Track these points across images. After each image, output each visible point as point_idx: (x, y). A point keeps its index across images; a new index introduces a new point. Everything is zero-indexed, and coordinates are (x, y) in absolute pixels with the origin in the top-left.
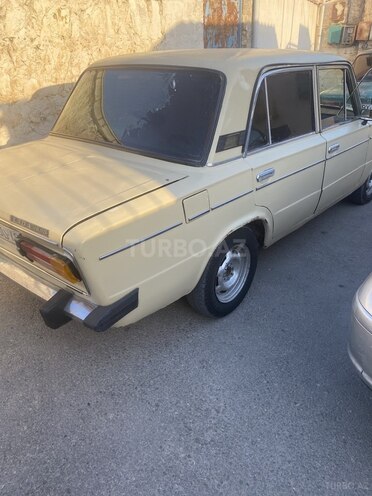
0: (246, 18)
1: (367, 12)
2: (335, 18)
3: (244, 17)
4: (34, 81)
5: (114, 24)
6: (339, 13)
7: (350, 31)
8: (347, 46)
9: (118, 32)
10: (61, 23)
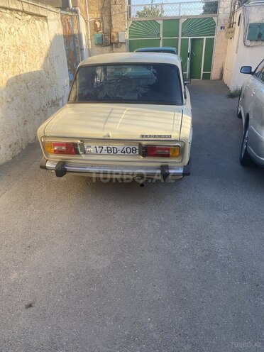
0: (76, 31)
1: (114, 26)
2: (96, 29)
3: (75, 30)
4: (5, 74)
5: (32, 36)
6: (98, 26)
7: (106, 37)
8: (106, 45)
9: (34, 42)
10: (12, 36)
